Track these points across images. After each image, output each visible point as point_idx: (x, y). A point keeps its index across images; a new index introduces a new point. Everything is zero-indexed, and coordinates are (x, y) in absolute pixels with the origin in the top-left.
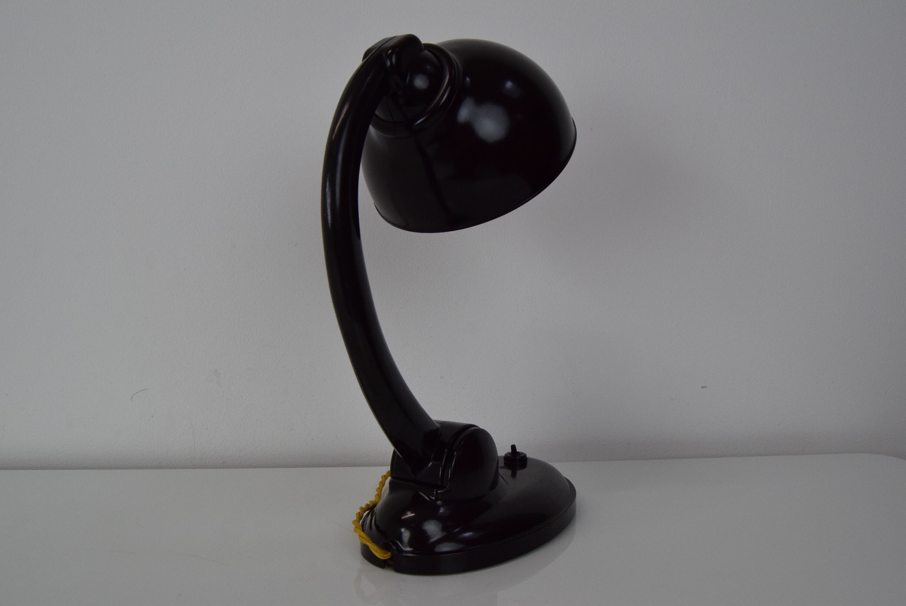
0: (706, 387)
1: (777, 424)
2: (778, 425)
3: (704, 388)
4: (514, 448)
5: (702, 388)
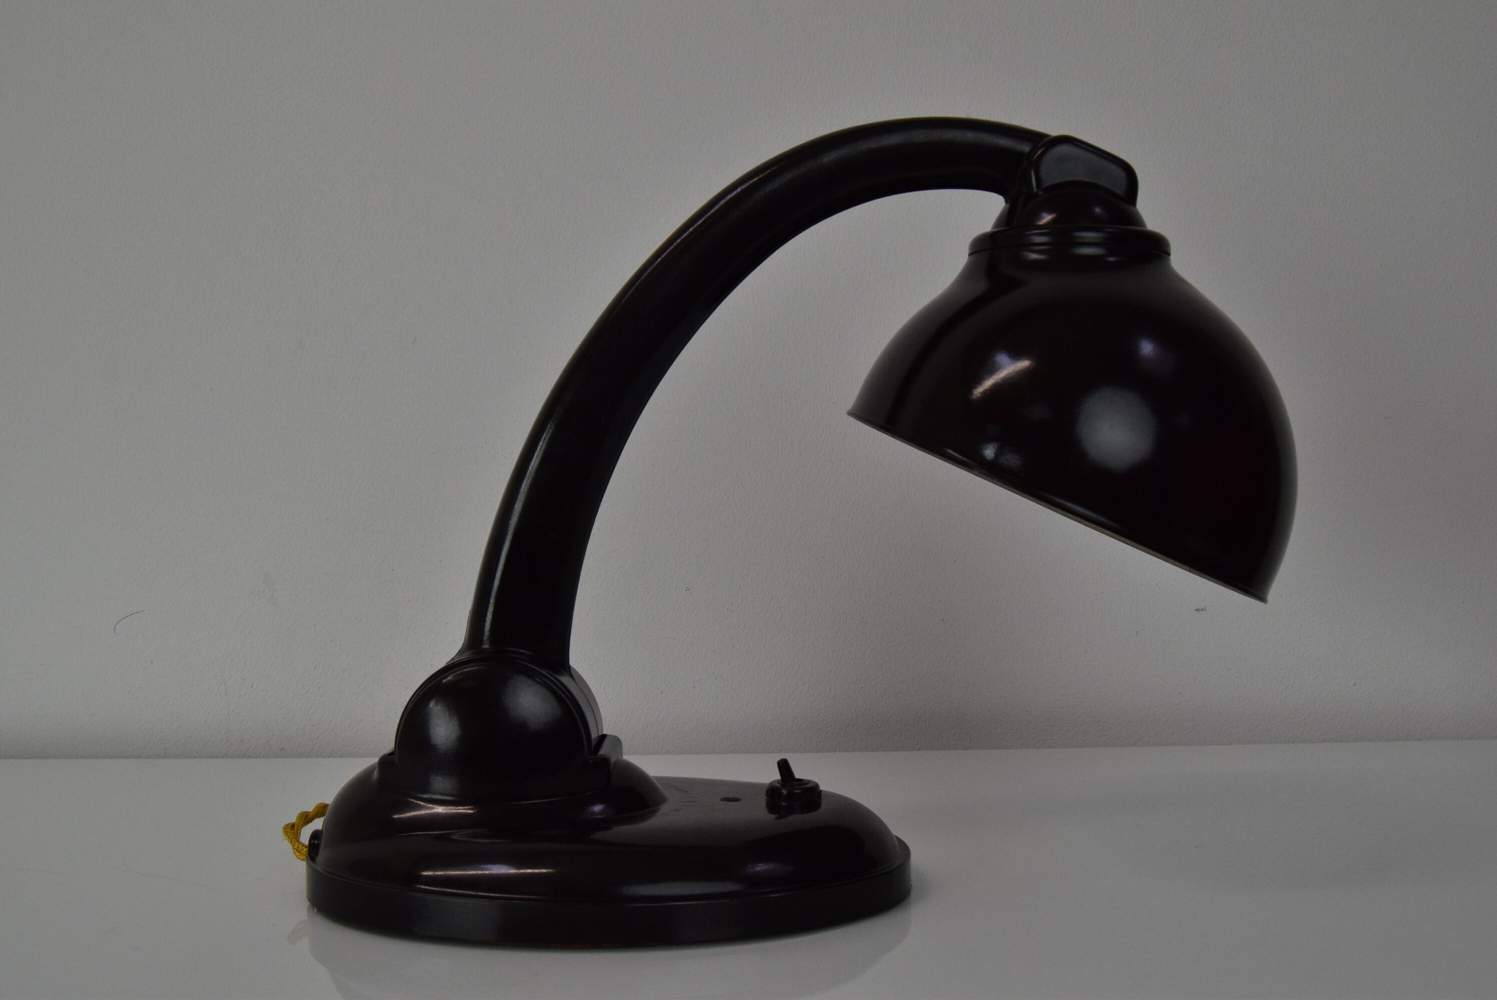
0: (1205, 610)
1: (1352, 682)
2: (1354, 685)
3: (1201, 612)
4: (784, 767)
5: (1197, 612)
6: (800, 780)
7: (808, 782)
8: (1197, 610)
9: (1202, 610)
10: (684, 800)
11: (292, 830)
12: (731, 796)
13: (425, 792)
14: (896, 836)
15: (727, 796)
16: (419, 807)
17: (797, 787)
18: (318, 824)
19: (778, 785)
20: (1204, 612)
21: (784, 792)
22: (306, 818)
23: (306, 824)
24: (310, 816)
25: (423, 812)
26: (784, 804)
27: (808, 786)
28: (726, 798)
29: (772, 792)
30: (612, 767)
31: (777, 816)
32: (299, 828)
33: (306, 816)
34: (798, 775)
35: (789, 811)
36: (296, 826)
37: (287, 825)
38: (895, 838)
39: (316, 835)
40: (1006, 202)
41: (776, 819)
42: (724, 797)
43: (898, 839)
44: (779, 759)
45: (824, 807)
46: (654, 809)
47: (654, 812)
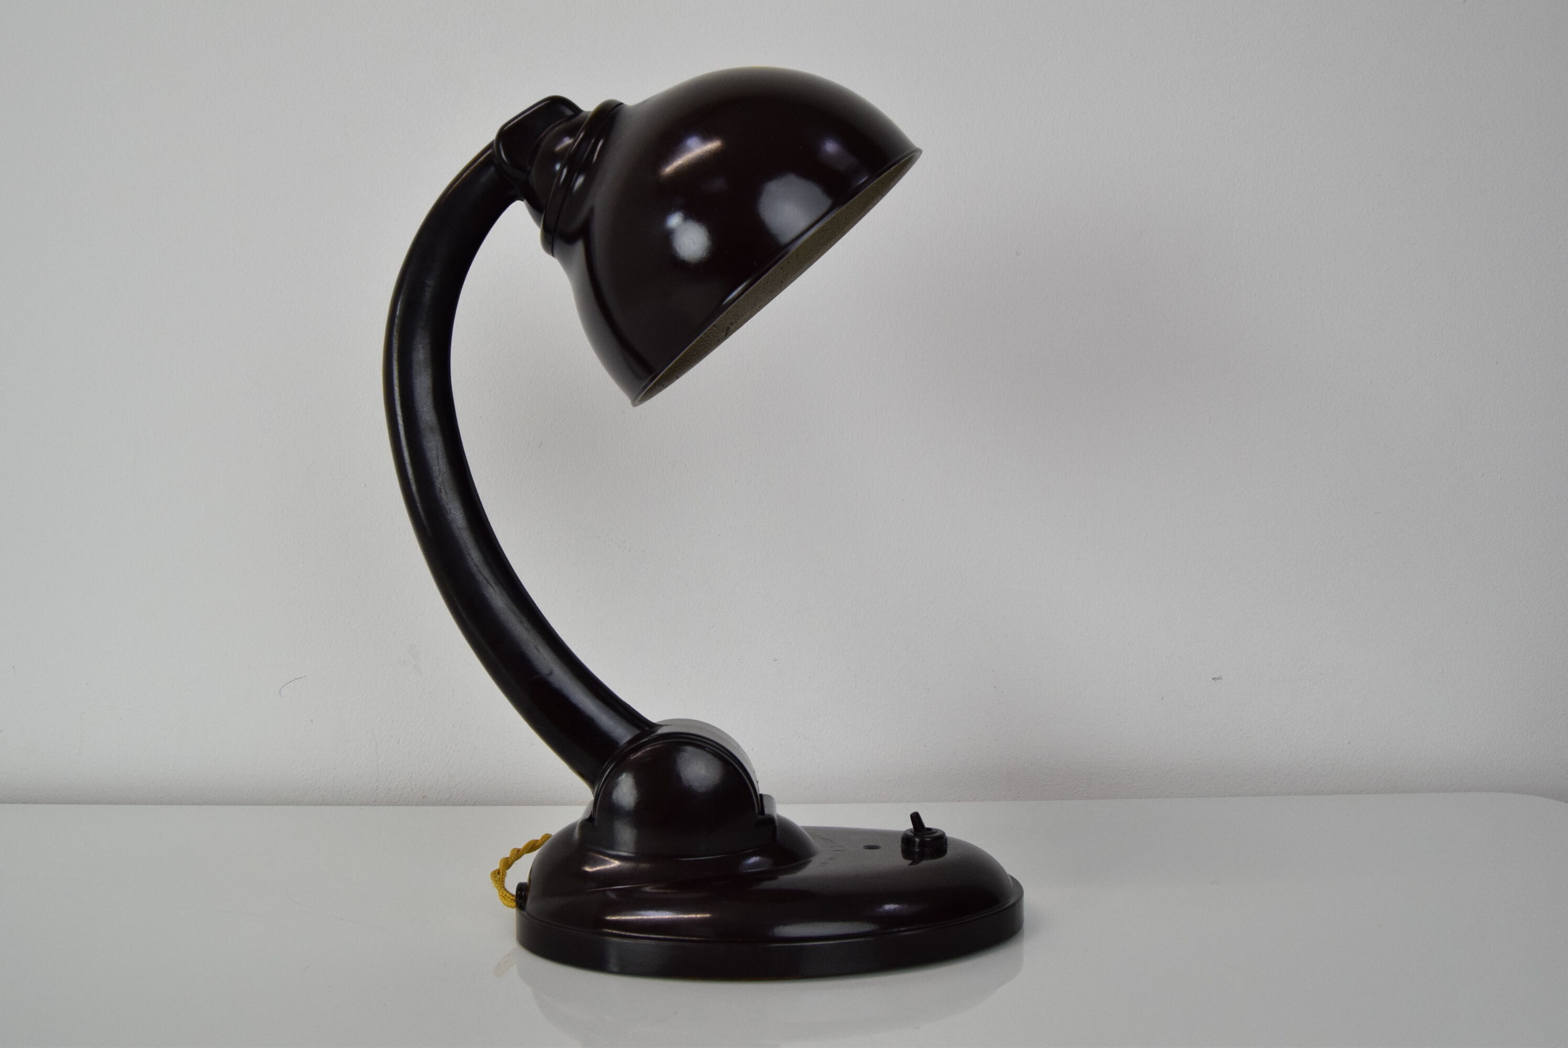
0: (1221, 679)
3: (1217, 681)
4: (916, 818)
5: (1214, 681)
6: (929, 829)
7: (936, 831)
8: (1213, 679)
9: (1218, 678)
10: (835, 849)
11: (499, 876)
12: (872, 844)
13: (612, 848)
14: (1010, 875)
15: (868, 844)
16: (604, 862)
17: (927, 836)
18: (521, 873)
19: (912, 834)
20: (1220, 680)
21: (917, 840)
22: (508, 864)
23: (508, 869)
24: (518, 854)
25: (608, 867)
26: (917, 850)
27: (937, 834)
28: (867, 846)
29: (907, 841)
30: (777, 824)
31: (910, 862)
32: (505, 875)
34: (927, 825)
35: (922, 856)
36: (501, 872)
37: (495, 871)
38: (1009, 877)
39: (521, 888)
41: (911, 864)
42: (866, 845)
43: (1012, 877)
44: (912, 812)
45: (950, 853)
46: (810, 859)
47: (809, 862)
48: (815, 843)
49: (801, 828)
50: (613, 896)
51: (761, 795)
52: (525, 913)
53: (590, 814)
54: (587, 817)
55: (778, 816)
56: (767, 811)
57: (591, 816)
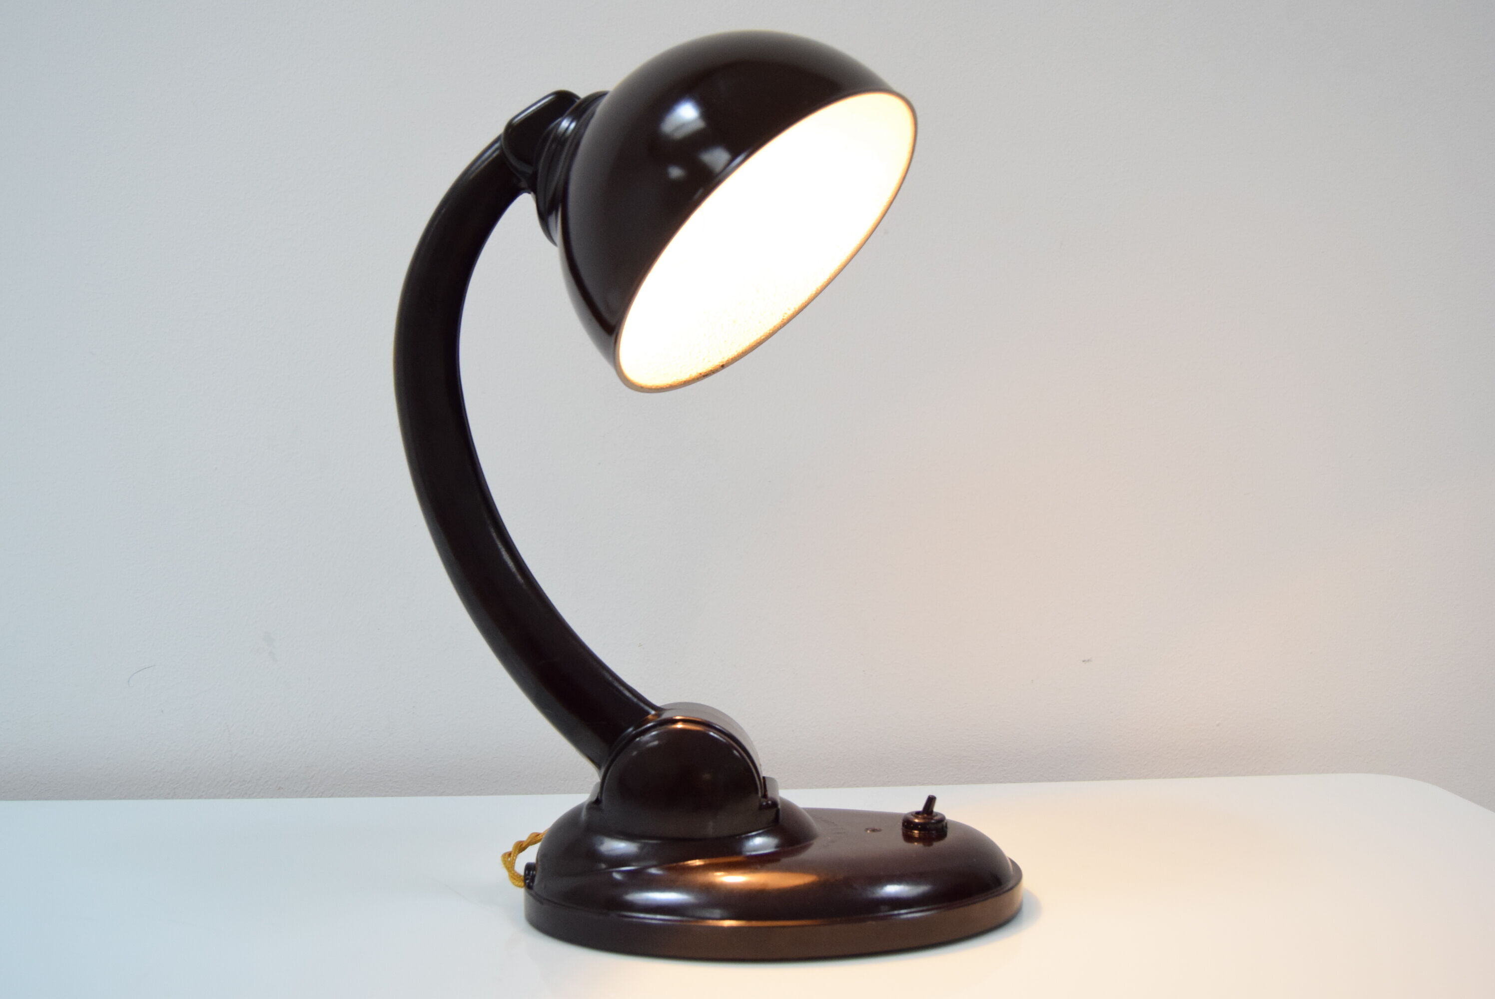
5: (1084, 663)
6: (937, 815)
8: (1084, 661)
9: (1088, 661)
10: (836, 832)
11: (509, 859)
12: (876, 827)
14: (1010, 859)
15: (872, 827)
18: (531, 855)
19: (918, 815)
22: (521, 847)
23: (521, 852)
24: (523, 846)
27: (942, 821)
28: (869, 829)
29: (908, 824)
30: (779, 807)
31: (906, 843)
32: (515, 858)
33: (522, 845)
35: (921, 839)
36: (512, 855)
37: (505, 854)
39: (529, 868)
40: (529, 193)
42: (867, 827)
43: (1013, 862)
45: (950, 835)
46: (812, 842)
47: (811, 845)
48: (817, 826)
49: (803, 811)
50: (617, 876)
51: (764, 778)
52: (532, 892)
53: (596, 795)
54: (594, 798)
55: (781, 799)
56: (770, 794)
57: (598, 797)
